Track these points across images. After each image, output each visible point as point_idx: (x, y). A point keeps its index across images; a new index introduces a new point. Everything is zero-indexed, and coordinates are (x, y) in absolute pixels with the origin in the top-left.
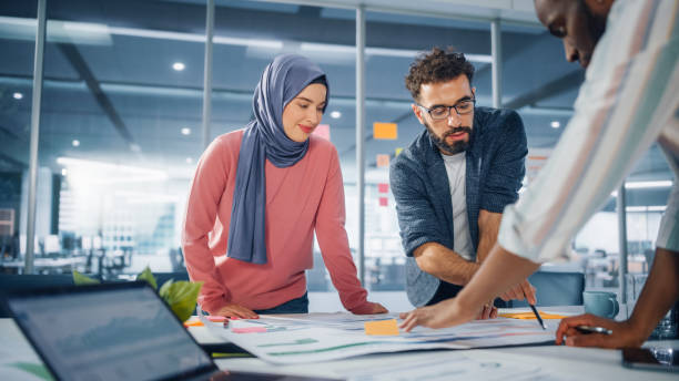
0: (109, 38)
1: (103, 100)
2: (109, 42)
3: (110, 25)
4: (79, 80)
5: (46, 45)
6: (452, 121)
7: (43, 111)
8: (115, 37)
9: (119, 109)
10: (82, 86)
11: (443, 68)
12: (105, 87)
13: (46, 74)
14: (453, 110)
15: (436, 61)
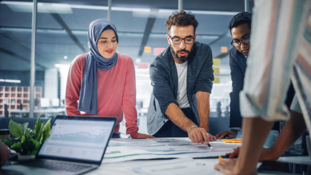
0: (71, 10)
1: (75, 38)
2: (71, 12)
3: (70, 4)
4: (63, 29)
5: (37, 14)
6: (181, 46)
7: (36, 43)
8: (73, 9)
9: (81, 42)
10: (64, 32)
11: (182, 20)
12: (74, 32)
13: (38, 26)
14: (183, 40)
15: (180, 16)
